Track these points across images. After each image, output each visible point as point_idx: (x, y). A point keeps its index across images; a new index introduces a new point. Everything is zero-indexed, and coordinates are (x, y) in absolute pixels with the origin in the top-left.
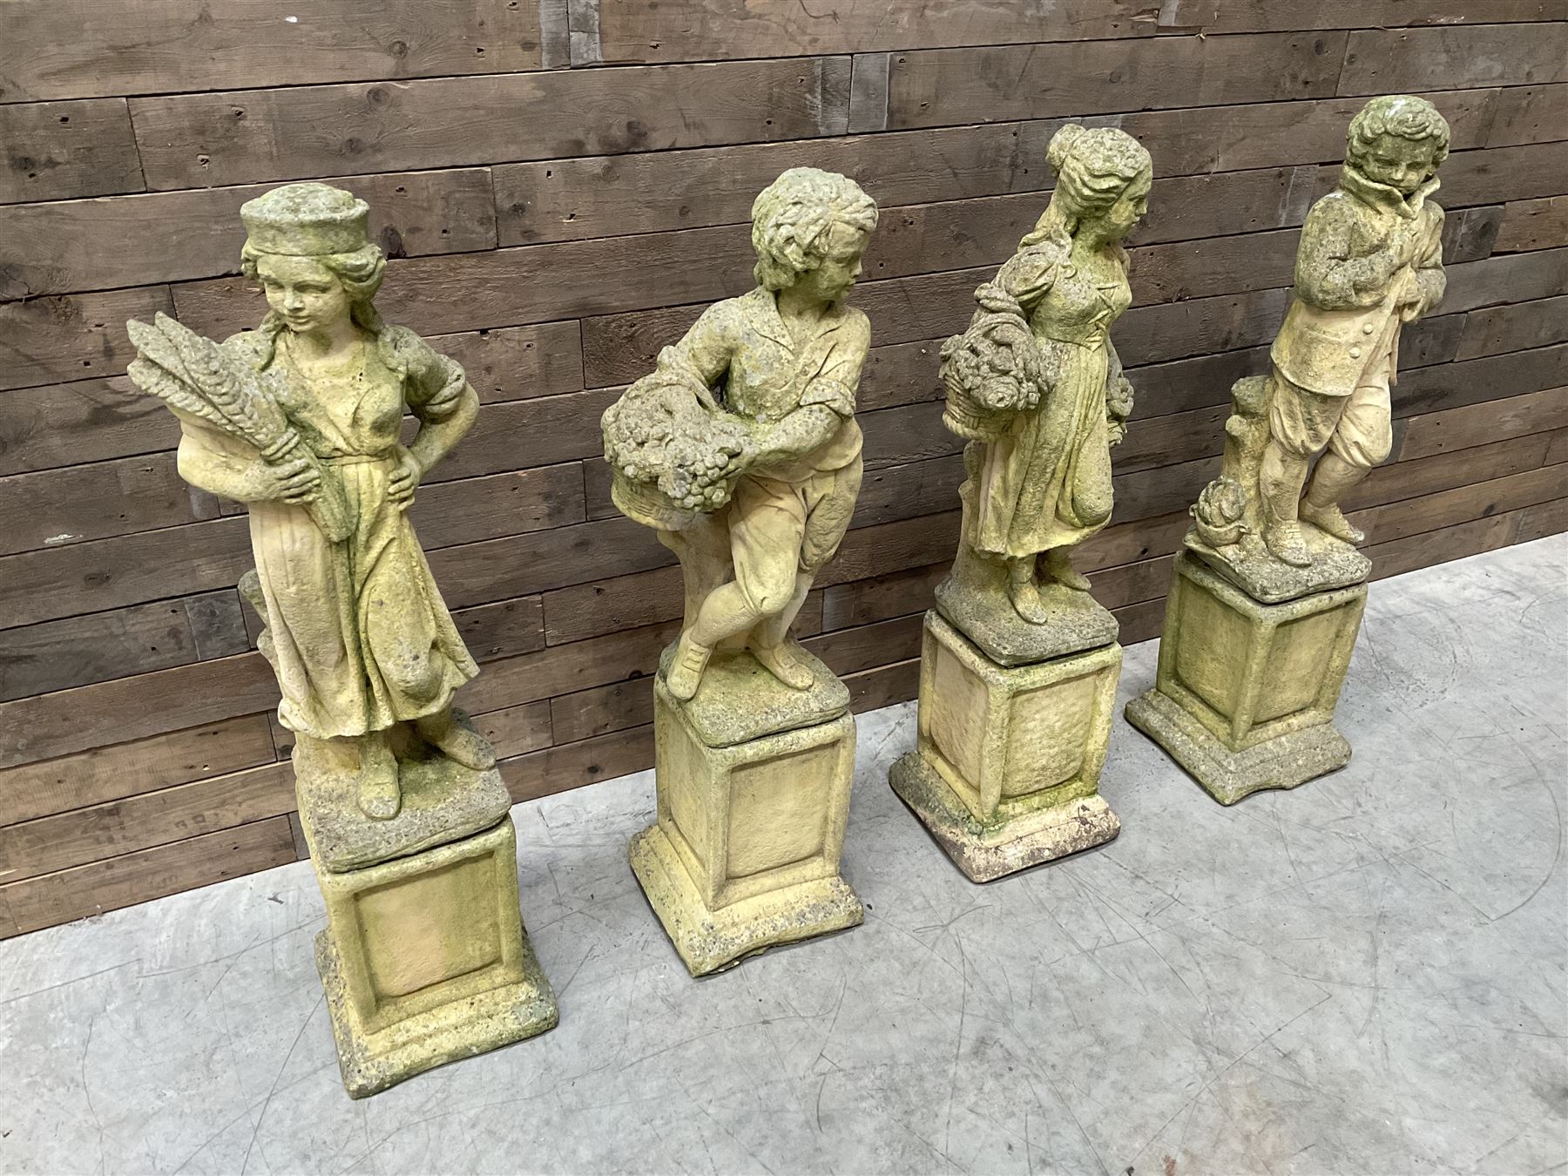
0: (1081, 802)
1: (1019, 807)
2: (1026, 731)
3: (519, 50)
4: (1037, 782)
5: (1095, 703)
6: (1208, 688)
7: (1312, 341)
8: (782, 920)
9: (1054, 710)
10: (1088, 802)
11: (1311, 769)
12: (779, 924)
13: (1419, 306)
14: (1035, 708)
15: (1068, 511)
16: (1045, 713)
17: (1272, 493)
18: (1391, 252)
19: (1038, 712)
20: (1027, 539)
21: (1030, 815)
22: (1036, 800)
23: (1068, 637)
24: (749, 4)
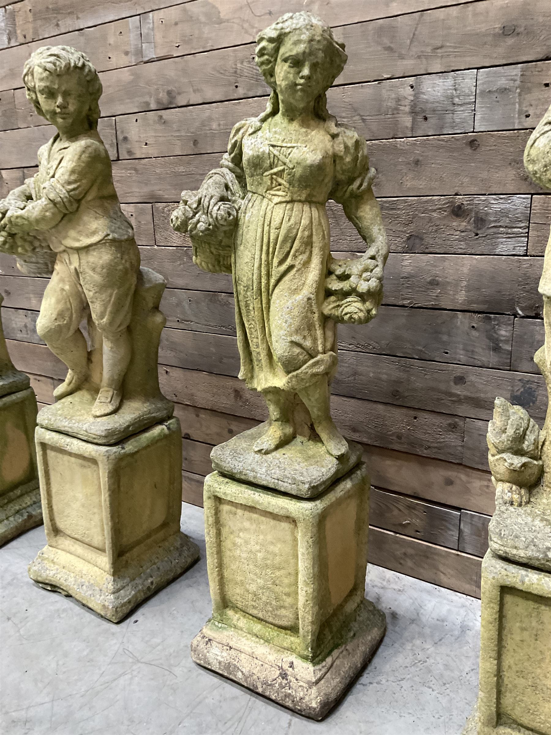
0: (293, 658)
3: (123, 56)
4: (254, 607)
8: (73, 579)
10: (297, 663)
21: (248, 635)
22: (257, 627)
23: (258, 468)
24: (222, 15)
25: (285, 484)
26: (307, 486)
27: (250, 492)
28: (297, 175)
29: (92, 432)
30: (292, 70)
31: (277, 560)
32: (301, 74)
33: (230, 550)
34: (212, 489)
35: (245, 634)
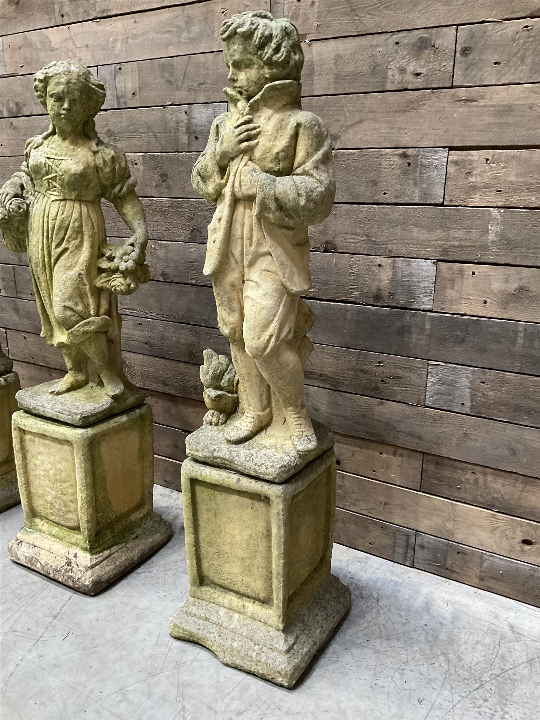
0: (77, 550)
1: (46, 527)
11: (242, 659)
21: (49, 537)
22: (55, 530)
23: (46, 405)
24: (53, 44)
25: (64, 416)
26: (79, 416)
27: (42, 423)
28: (66, 180)
30: (56, 104)
31: (64, 475)
32: (63, 107)
33: (33, 470)
34: (16, 423)
35: (47, 536)
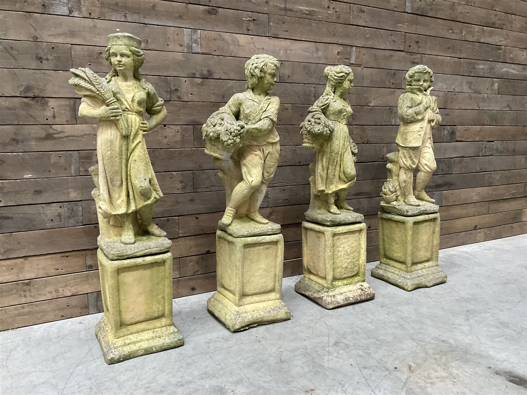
0: (360, 283)
1: (340, 283)
2: (339, 251)
3: (178, 46)
4: (345, 273)
5: (360, 245)
6: (396, 255)
7: (406, 133)
8: (262, 313)
9: (346, 244)
10: (363, 284)
11: (435, 281)
12: (261, 314)
13: (435, 121)
14: (341, 242)
15: (342, 176)
16: (344, 245)
17: (404, 185)
18: (424, 103)
19: (342, 244)
20: (331, 187)
21: (344, 286)
22: (345, 282)
23: (348, 217)
24: (240, 43)
29: (275, 228)
